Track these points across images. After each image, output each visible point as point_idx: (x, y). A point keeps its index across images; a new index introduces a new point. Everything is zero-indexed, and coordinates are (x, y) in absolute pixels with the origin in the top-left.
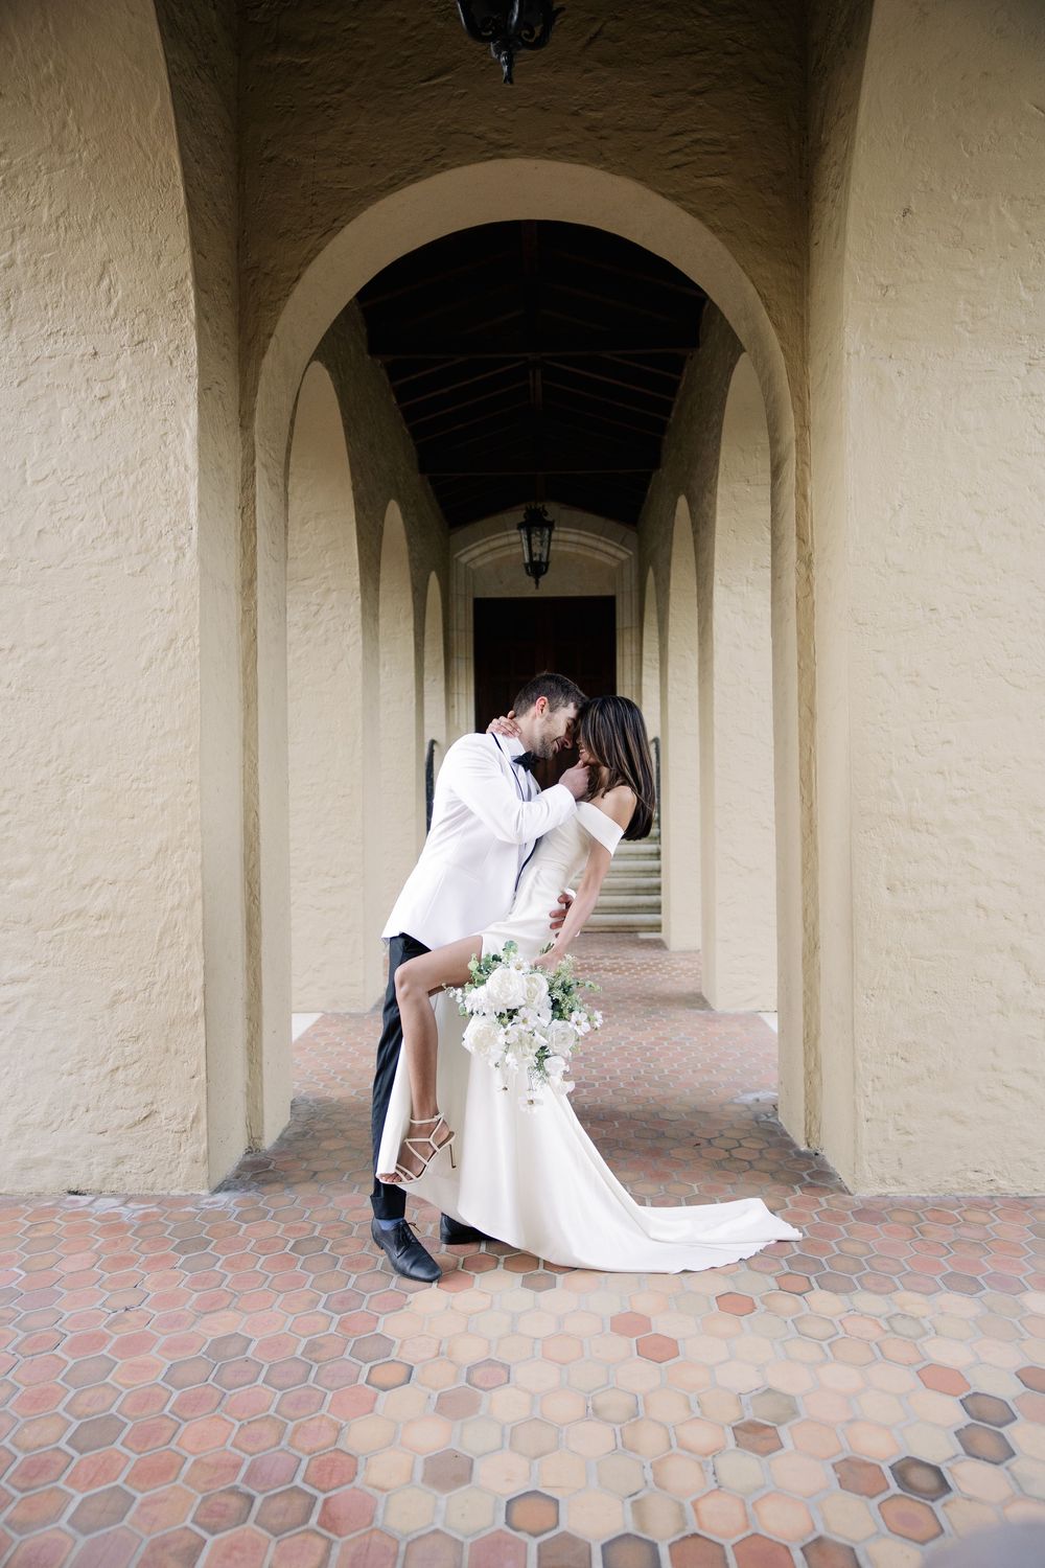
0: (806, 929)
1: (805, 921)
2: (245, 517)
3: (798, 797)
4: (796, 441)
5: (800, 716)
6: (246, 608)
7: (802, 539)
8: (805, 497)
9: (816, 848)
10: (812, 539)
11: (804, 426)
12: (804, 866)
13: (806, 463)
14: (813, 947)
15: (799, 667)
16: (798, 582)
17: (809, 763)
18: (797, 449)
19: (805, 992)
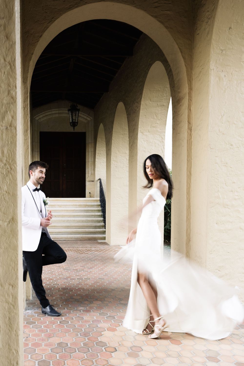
0: (187, 236)
1: (187, 233)
2: (25, 110)
3: (186, 198)
4: (188, 93)
5: (187, 174)
6: (25, 139)
7: (189, 123)
8: (190, 110)
9: (190, 212)
10: (192, 123)
11: (191, 89)
12: (187, 218)
13: (191, 100)
14: (189, 240)
15: (187, 160)
16: (188, 135)
17: (189, 188)
18: (188, 95)
19: (186, 253)
